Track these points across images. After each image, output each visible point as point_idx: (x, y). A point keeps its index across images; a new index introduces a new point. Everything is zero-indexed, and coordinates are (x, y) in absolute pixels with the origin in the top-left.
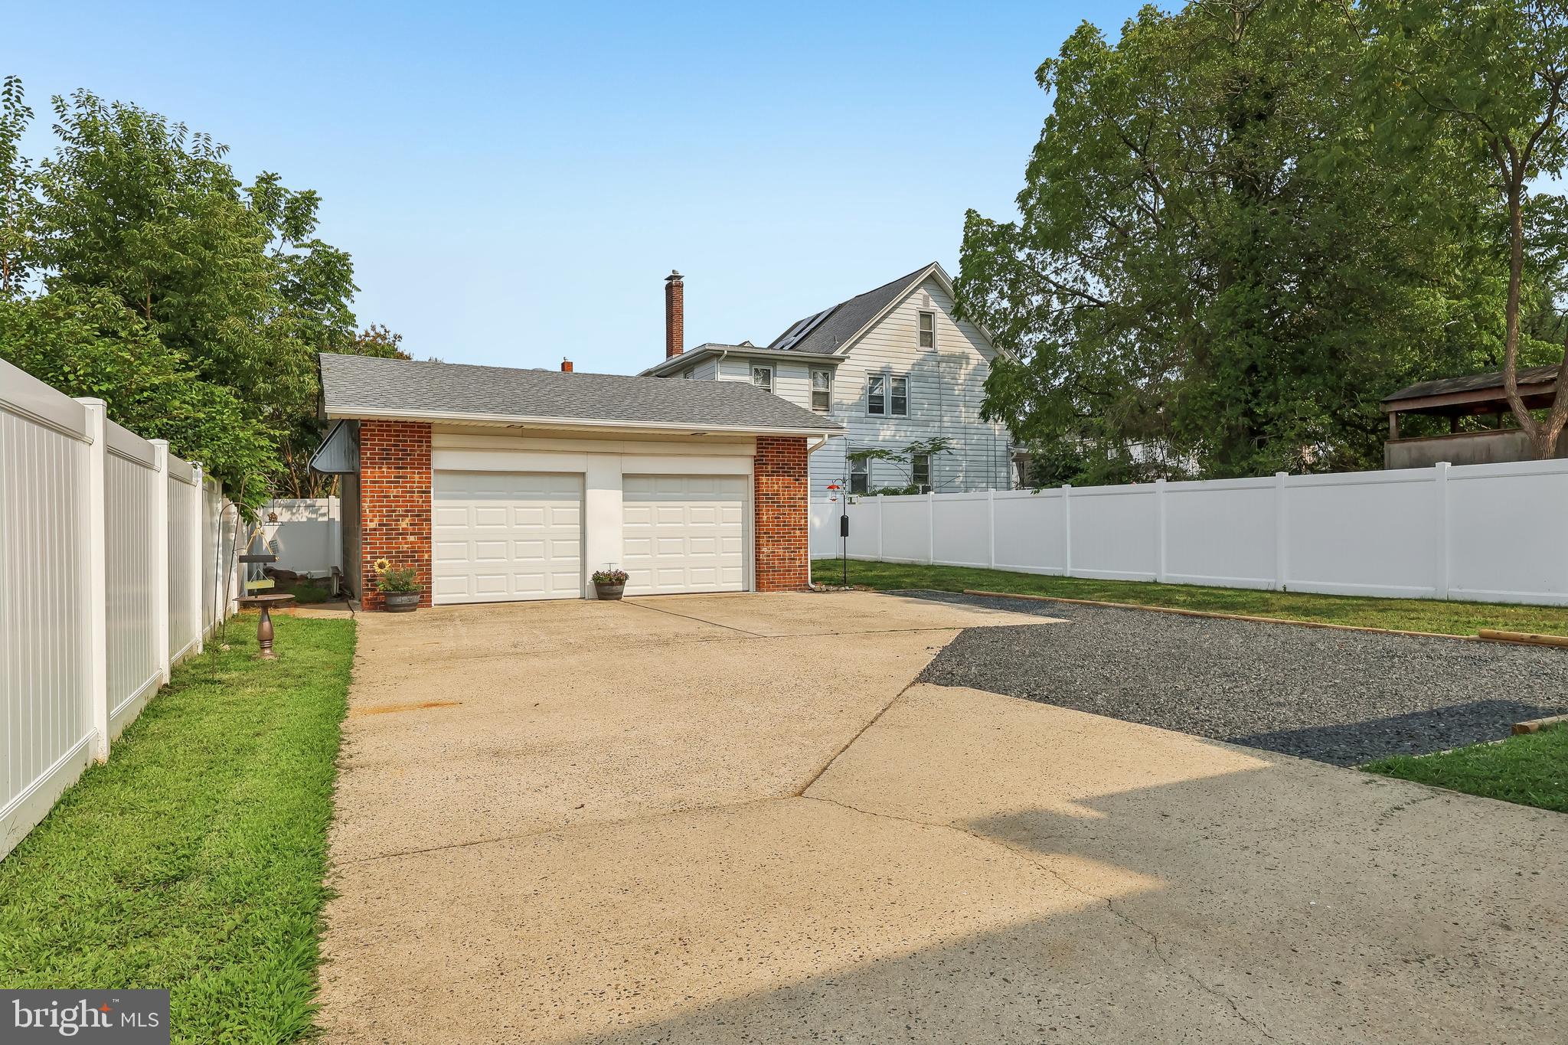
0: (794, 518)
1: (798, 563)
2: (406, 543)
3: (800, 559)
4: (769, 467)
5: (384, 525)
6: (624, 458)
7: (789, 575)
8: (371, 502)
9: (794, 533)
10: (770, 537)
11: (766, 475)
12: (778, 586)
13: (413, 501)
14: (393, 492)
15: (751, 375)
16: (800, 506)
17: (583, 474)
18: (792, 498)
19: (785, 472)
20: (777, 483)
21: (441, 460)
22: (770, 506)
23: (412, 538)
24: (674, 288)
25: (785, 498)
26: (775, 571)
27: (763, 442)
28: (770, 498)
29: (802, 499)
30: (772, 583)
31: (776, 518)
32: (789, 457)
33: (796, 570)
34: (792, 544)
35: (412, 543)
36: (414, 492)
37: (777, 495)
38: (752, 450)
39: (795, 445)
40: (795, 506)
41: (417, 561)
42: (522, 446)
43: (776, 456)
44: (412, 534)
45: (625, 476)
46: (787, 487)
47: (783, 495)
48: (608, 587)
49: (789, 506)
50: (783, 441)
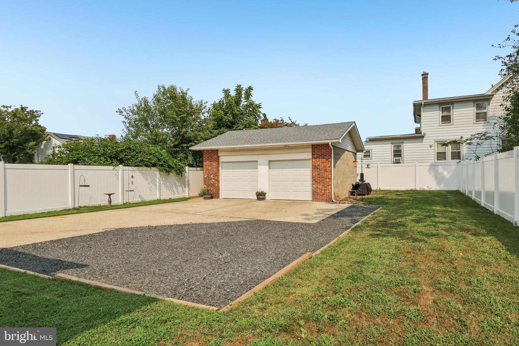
0: (326, 174)
1: (327, 191)
2: (212, 181)
3: (328, 190)
4: (316, 155)
5: (208, 177)
6: (269, 155)
7: (324, 196)
8: (205, 171)
9: (326, 180)
10: (316, 181)
11: (314, 159)
12: (319, 200)
13: (214, 170)
14: (210, 168)
15: (439, 110)
16: (328, 170)
17: (257, 161)
18: (326, 167)
19: (322, 157)
20: (319, 162)
21: (222, 159)
22: (316, 170)
23: (213, 180)
24: (425, 76)
25: (322, 167)
26: (318, 194)
27: (314, 147)
28: (316, 167)
29: (330, 167)
30: (317, 198)
31: (318, 174)
32: (324, 151)
33: (327, 194)
34: (325, 184)
35: (213, 181)
36: (213, 168)
37: (319, 166)
38: (310, 150)
39: (326, 147)
40: (327, 170)
41: (214, 186)
42: (239, 154)
43: (318, 151)
44: (213, 179)
45: (269, 161)
46: (323, 163)
47: (321, 166)
48: (261, 196)
49: (324, 170)
50: (321, 145)
